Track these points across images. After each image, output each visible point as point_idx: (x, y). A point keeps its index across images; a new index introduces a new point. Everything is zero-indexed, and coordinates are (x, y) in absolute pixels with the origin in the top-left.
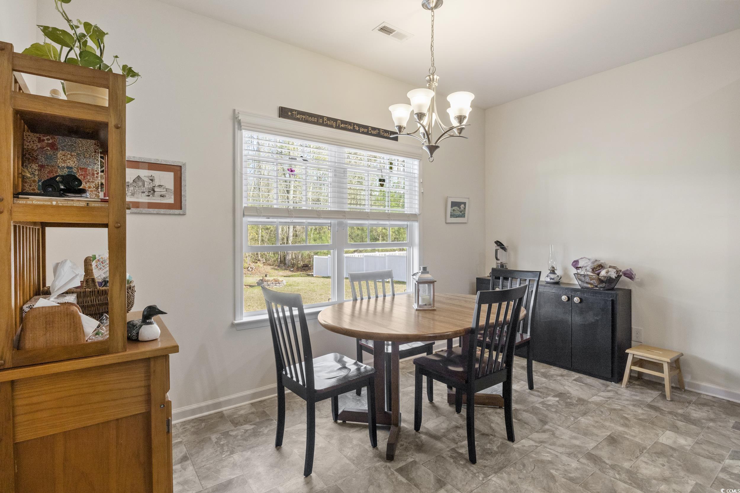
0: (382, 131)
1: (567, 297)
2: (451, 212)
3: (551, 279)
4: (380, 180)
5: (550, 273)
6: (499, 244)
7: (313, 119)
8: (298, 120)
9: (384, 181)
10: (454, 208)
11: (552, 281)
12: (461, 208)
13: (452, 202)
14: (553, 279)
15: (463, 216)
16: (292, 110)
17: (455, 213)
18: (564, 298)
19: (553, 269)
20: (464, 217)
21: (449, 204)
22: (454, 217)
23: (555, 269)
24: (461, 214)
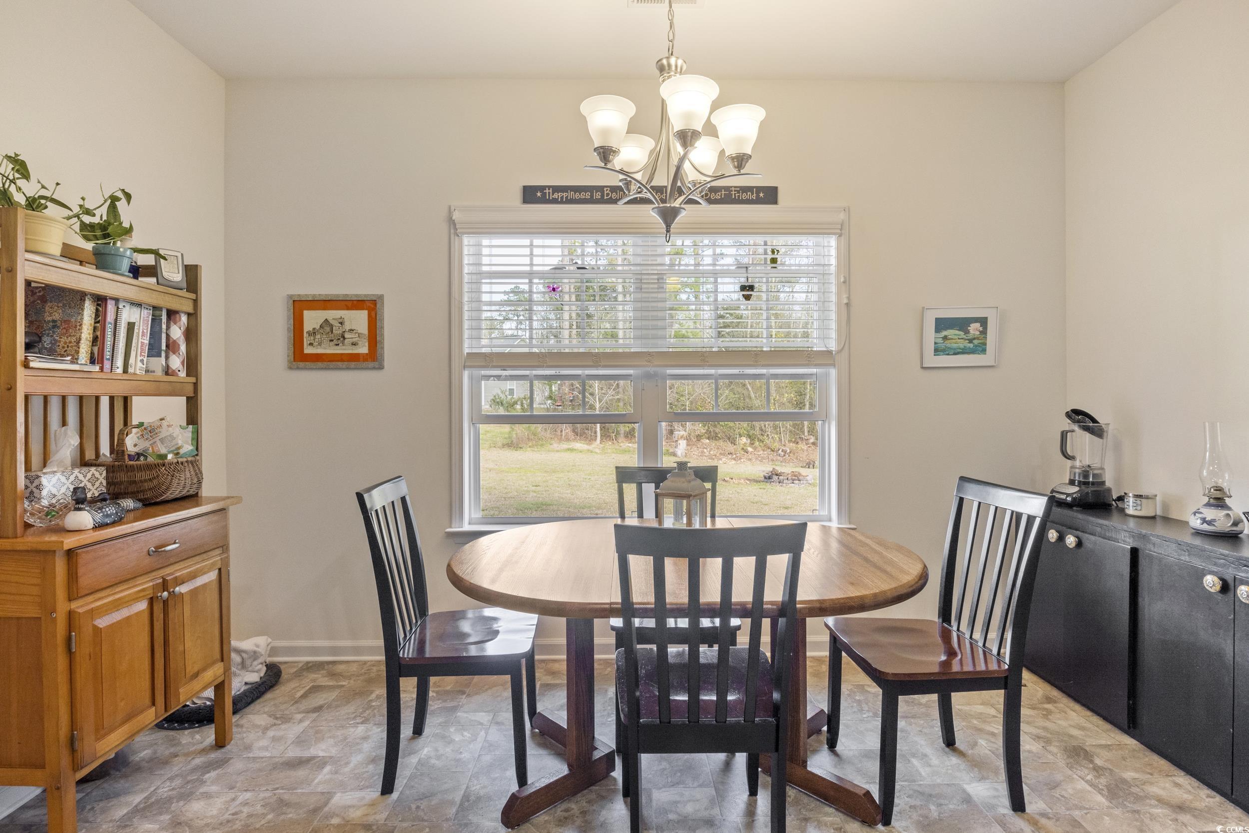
0: (735, 191)
1: (1216, 579)
2: (935, 343)
3: (1204, 521)
4: (743, 288)
5: (1208, 505)
6: (1079, 416)
7: (583, 196)
8: (555, 201)
9: (751, 288)
10: (944, 333)
11: (1206, 527)
12: (971, 331)
13: (937, 319)
14: (1210, 523)
15: (981, 349)
16: (542, 188)
17: (948, 345)
18: (1211, 582)
19: (1218, 494)
20: (984, 351)
21: (930, 326)
22: (948, 354)
23: (1225, 493)
24: (971, 345)
